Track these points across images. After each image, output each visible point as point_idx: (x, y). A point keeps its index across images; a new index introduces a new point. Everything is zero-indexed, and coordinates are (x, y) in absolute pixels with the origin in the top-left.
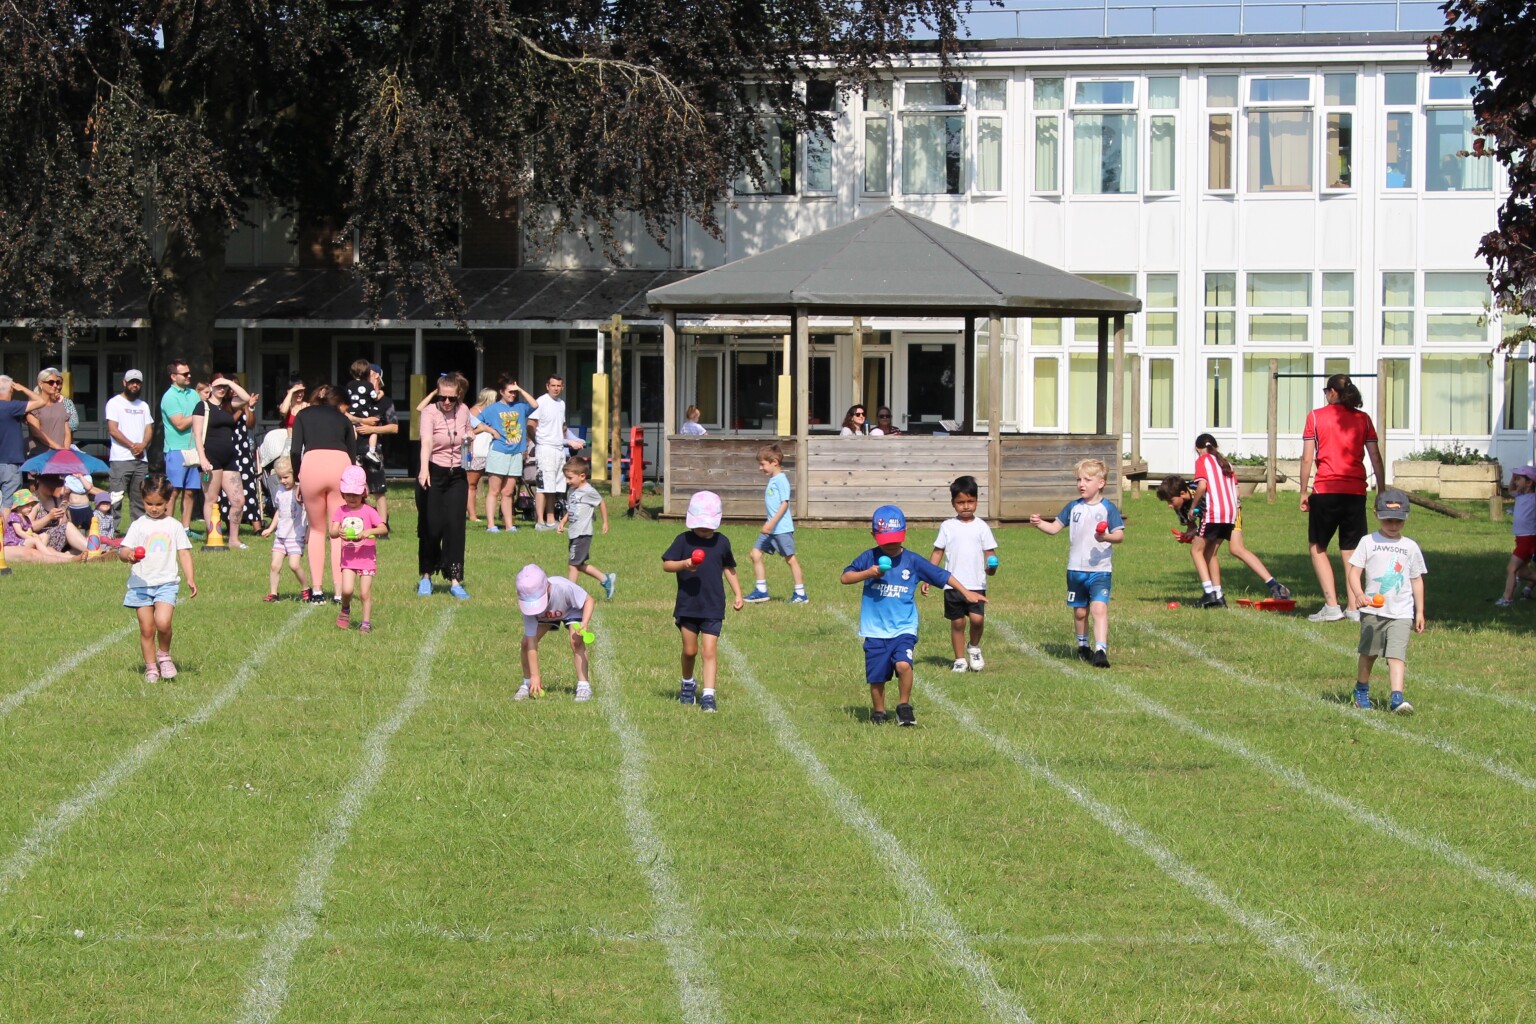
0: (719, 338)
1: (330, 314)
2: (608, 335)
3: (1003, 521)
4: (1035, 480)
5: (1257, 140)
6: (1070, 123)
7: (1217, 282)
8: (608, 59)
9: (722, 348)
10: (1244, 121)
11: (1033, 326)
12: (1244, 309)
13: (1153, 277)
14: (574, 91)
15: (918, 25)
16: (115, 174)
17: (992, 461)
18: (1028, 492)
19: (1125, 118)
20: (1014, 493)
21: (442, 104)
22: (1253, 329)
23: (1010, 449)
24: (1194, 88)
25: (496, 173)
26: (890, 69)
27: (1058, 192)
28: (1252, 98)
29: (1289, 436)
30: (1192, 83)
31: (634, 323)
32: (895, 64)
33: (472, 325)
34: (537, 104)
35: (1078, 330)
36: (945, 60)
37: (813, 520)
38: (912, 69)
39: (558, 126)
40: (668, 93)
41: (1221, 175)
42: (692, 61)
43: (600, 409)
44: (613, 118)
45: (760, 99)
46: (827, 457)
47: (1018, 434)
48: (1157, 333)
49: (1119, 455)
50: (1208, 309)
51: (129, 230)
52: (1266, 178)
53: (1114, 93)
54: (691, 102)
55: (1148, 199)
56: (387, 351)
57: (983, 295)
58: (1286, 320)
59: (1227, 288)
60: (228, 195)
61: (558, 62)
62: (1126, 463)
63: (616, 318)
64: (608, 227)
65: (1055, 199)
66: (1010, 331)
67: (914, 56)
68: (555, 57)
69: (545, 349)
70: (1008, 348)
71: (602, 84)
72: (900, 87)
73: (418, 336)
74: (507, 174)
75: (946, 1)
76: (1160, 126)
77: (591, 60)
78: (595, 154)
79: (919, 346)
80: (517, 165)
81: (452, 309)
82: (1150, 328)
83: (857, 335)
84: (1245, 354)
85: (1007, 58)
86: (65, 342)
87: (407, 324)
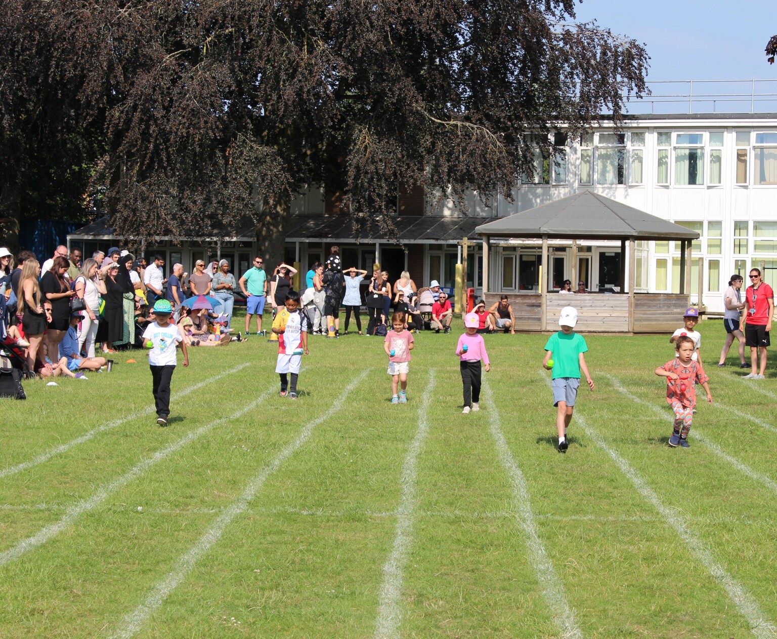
0: (514, 248)
1: (337, 236)
2: (462, 247)
3: (635, 333)
4: (650, 314)
5: (758, 162)
6: (673, 153)
7: (740, 226)
8: (463, 122)
9: (515, 253)
10: (753, 152)
11: (656, 245)
12: (752, 237)
13: (710, 223)
14: (447, 136)
15: (604, 108)
16: (239, 174)
17: (630, 305)
18: (646, 319)
19: (699, 151)
20: (640, 320)
21: (388, 142)
22: (756, 247)
23: (639, 300)
24: (730, 138)
25: (412, 174)
26: (592, 128)
27: (668, 184)
28: (757, 142)
30: (729, 135)
31: (474, 241)
32: (594, 125)
33: (402, 241)
34: (431, 142)
35: (676, 246)
36: (615, 123)
37: (549, 331)
38: (600, 127)
39: (441, 152)
40: (489, 137)
41: (742, 177)
43: (458, 279)
44: (464, 149)
45: (532, 141)
46: (555, 303)
47: (648, 293)
48: (712, 248)
49: (689, 303)
50: (736, 237)
51: (245, 199)
52: (762, 179)
53: (694, 139)
54: (500, 142)
55: (709, 187)
56: (364, 253)
57: (627, 231)
58: (771, 243)
59: (743, 229)
60: (289, 183)
61: (440, 123)
62: (696, 307)
63: (465, 239)
64: (461, 198)
65: (667, 187)
66: (646, 246)
67: (600, 121)
68: (439, 121)
69: (435, 253)
70: (644, 254)
71: (459, 133)
72: (596, 137)
73: (377, 246)
74: (417, 174)
75: (617, 97)
76: (714, 155)
77: (455, 122)
78: (456, 166)
79: (604, 253)
80: (421, 169)
81: (391, 234)
82: (709, 246)
83: (573, 248)
84: (752, 258)
85: (644, 123)
86: (219, 248)
87: (373, 241)
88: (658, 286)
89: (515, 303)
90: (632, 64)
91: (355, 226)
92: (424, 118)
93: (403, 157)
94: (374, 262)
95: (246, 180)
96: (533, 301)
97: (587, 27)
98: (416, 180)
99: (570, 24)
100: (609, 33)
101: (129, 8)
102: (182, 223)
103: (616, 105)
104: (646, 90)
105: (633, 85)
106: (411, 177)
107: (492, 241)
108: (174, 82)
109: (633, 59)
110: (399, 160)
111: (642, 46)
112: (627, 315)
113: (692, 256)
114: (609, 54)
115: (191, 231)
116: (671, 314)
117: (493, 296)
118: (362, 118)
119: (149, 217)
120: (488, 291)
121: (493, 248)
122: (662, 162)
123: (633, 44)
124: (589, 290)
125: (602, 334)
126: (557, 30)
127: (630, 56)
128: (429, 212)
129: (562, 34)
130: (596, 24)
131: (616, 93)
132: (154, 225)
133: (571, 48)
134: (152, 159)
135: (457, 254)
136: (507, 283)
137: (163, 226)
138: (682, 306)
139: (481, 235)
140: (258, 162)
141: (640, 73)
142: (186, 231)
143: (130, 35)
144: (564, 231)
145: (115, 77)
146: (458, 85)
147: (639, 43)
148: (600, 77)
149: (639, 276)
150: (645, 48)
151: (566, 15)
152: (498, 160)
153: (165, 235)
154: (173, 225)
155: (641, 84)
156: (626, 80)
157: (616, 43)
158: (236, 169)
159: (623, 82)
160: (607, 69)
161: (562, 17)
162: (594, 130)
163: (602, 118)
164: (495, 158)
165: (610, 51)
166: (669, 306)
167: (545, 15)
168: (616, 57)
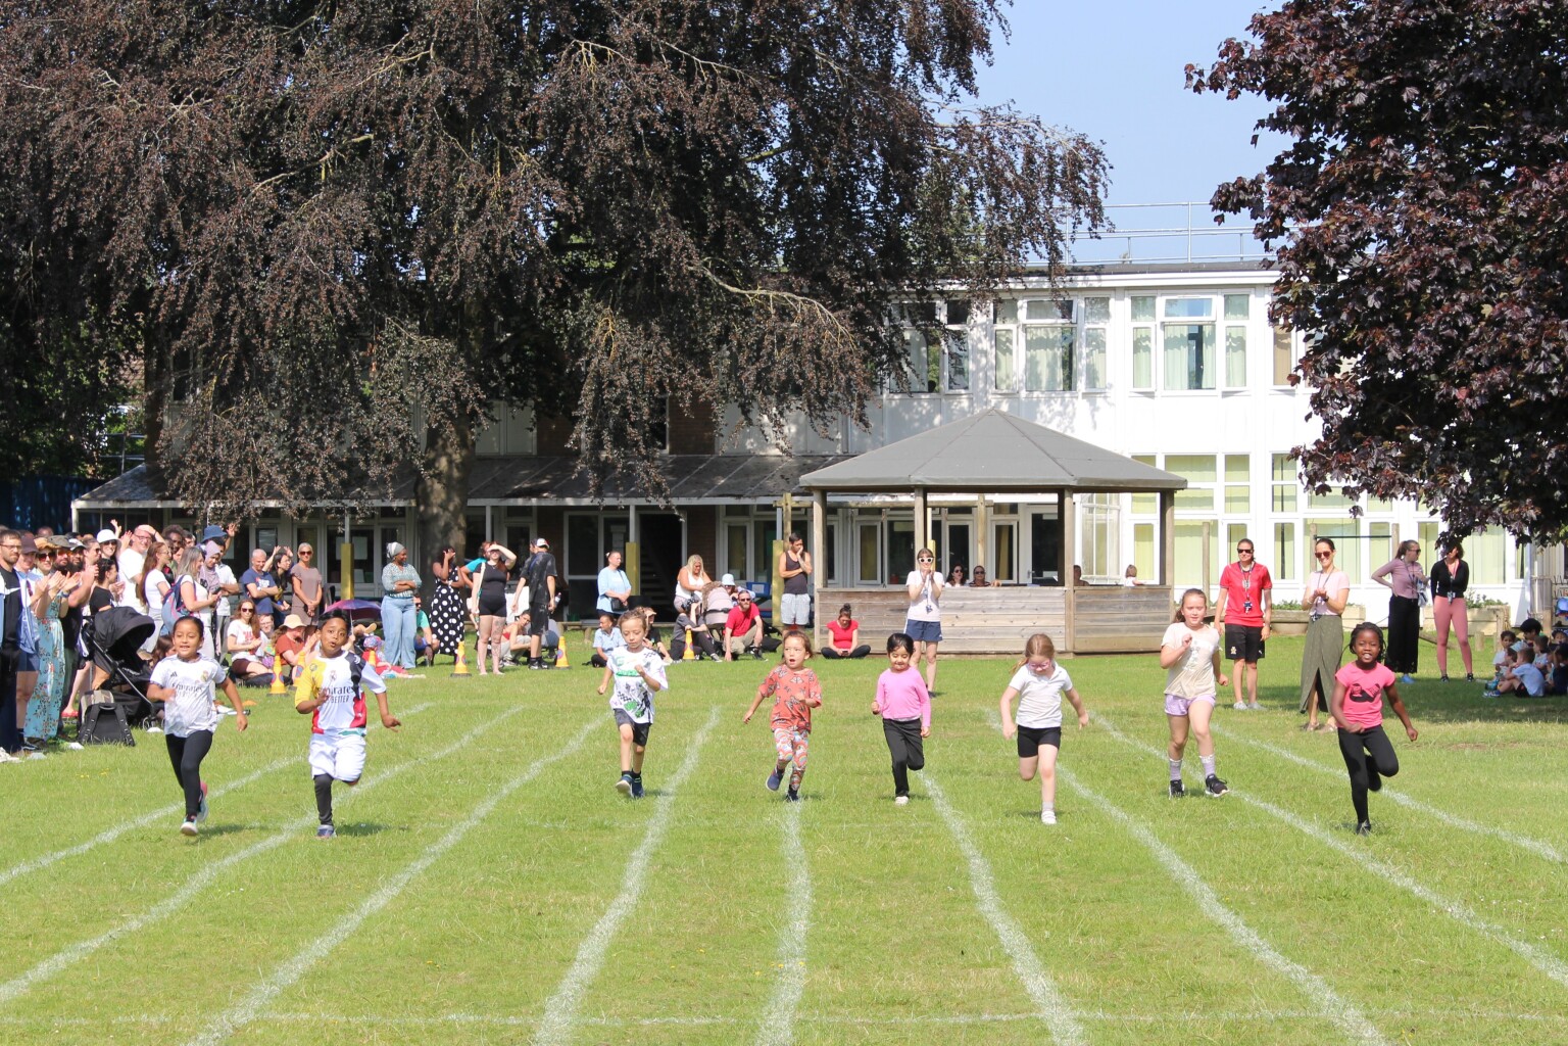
0: (878, 511)
1: (562, 494)
2: (784, 508)
3: (1077, 654)
4: (1101, 622)
6: (1160, 333)
7: (1282, 460)
8: (778, 289)
9: (879, 517)
11: (1133, 499)
13: (1230, 459)
14: (750, 316)
15: (1032, 256)
16: (390, 388)
17: (1068, 606)
18: (1097, 630)
19: (1207, 330)
20: (1086, 631)
21: (647, 328)
22: (1312, 499)
25: (689, 382)
26: (1010, 290)
27: (1152, 390)
30: (1259, 299)
32: (1012, 286)
33: (675, 502)
34: (723, 326)
35: (1150, 503)
36: (1054, 283)
38: (1026, 289)
39: (740, 346)
40: (825, 317)
42: (848, 290)
44: (782, 339)
45: (903, 318)
48: (1234, 504)
50: (1274, 483)
51: (403, 432)
53: (1197, 308)
54: (844, 326)
55: (1226, 394)
56: (607, 522)
57: (1058, 477)
59: (1289, 465)
60: (479, 401)
61: (738, 294)
63: (787, 496)
64: (778, 425)
65: (1150, 395)
67: (1026, 279)
68: (735, 290)
69: (738, 520)
70: (1111, 516)
71: (773, 311)
72: (1022, 303)
73: (632, 510)
74: (700, 383)
75: (1053, 236)
77: (764, 292)
78: (768, 370)
79: (1041, 515)
80: (707, 375)
81: (658, 490)
82: (1228, 500)
83: (981, 508)
84: (1305, 520)
85: (1108, 281)
86: (347, 520)
87: (623, 502)
90: (1079, 178)
91: (592, 479)
92: (710, 283)
93: (674, 354)
94: (626, 539)
95: (402, 398)
97: (999, 112)
98: (696, 394)
99: (969, 108)
100: (1038, 123)
101: (189, 102)
103: (1054, 250)
104: (1105, 223)
105: (1082, 213)
106: (691, 388)
107: (831, 499)
108: (270, 226)
109: (1081, 168)
110: (667, 360)
111: (1097, 145)
112: (1061, 624)
114: (1039, 160)
116: (1141, 619)
117: (833, 594)
118: (602, 284)
119: (239, 473)
120: (826, 585)
121: (840, 511)
122: (1139, 345)
123: (1082, 143)
124: (1015, 581)
127: (1076, 164)
128: (724, 447)
129: (953, 127)
130: (1014, 108)
131: (1053, 230)
132: (249, 486)
133: (970, 150)
134: (238, 362)
136: (868, 573)
137: (265, 486)
138: (1159, 607)
139: (808, 491)
140: (423, 368)
141: (1095, 193)
143: (194, 150)
144: (951, 480)
145: (169, 225)
146: (771, 224)
147: (1093, 140)
148: (1022, 201)
149: (1102, 555)
150: (1103, 149)
151: (961, 90)
152: (841, 358)
155: (1095, 211)
156: (1068, 205)
157: (1051, 141)
158: (383, 380)
159: (1063, 209)
160: (1036, 188)
161: (954, 94)
162: (1015, 295)
163: (1031, 273)
164: (836, 354)
165: (1041, 155)
166: (1136, 607)
167: (923, 93)
168: (1051, 165)
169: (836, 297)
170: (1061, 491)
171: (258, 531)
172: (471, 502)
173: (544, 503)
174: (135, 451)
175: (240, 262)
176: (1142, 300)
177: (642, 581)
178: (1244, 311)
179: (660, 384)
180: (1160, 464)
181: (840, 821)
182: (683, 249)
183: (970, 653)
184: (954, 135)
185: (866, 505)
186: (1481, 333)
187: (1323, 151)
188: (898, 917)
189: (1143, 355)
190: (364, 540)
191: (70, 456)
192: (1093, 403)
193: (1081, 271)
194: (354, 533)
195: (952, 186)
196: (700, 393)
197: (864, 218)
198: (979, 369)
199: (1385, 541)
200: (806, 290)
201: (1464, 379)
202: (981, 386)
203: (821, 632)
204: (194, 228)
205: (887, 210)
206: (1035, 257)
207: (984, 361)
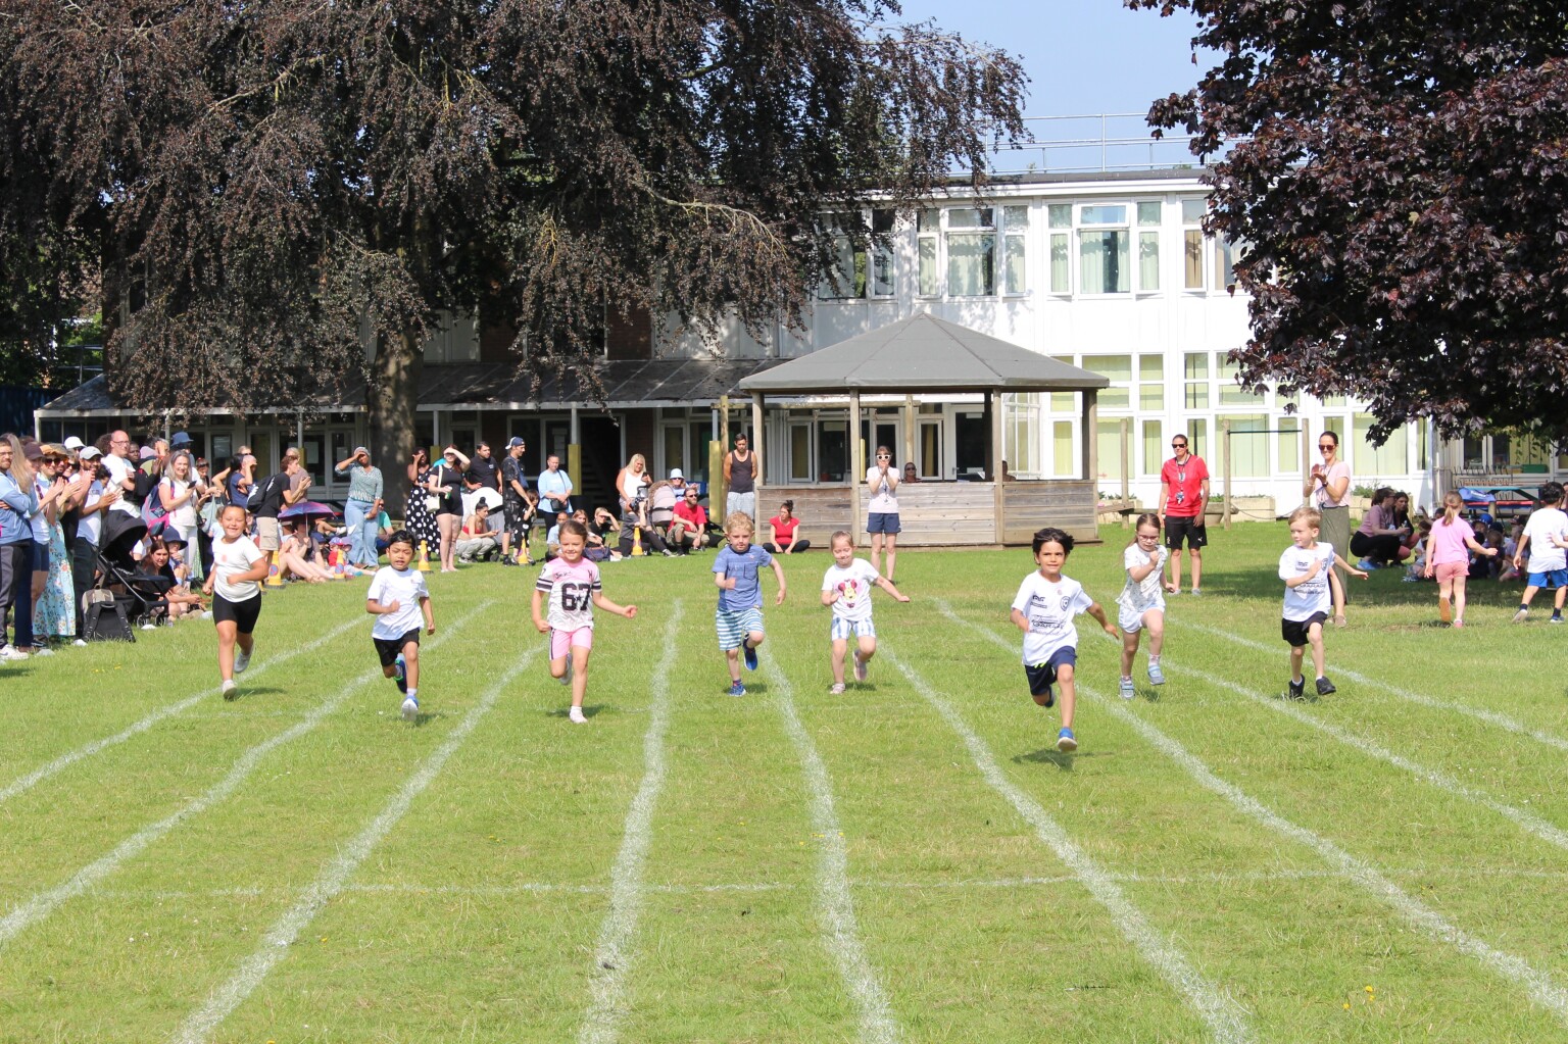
0: (809, 412)
1: (506, 399)
2: (719, 412)
3: (1007, 546)
4: (1031, 514)
5: (1221, 250)
6: (1077, 239)
7: (1193, 360)
8: (714, 202)
9: (811, 419)
11: (1053, 398)
12: (1215, 381)
13: (1144, 358)
14: (687, 227)
15: (955, 166)
17: (998, 500)
18: (1024, 523)
19: (1121, 236)
20: (1017, 525)
21: (588, 239)
22: (1223, 397)
23: (1011, 491)
24: (1172, 211)
25: (628, 291)
26: (934, 199)
27: (1069, 293)
29: (1251, 478)
30: (1171, 206)
32: (936, 195)
33: (613, 405)
34: (661, 237)
36: (977, 192)
38: (949, 199)
39: (676, 254)
41: (1195, 278)
42: (782, 201)
44: (717, 251)
45: (834, 226)
48: (1149, 402)
49: (1096, 495)
50: (1187, 381)
51: (351, 341)
53: (1111, 215)
54: (777, 236)
55: (1140, 297)
56: (550, 426)
57: (987, 378)
59: (1200, 365)
60: (423, 312)
61: (675, 206)
63: (724, 398)
65: (1068, 298)
66: (1034, 402)
67: (949, 189)
68: (673, 202)
69: (674, 422)
70: (1032, 415)
71: (708, 222)
72: (944, 212)
73: (574, 413)
74: (639, 292)
75: (975, 148)
76: (1147, 242)
77: (700, 204)
78: (703, 278)
79: (964, 415)
80: (646, 283)
81: (596, 393)
82: (1143, 398)
83: (909, 408)
84: (1217, 416)
85: (1026, 190)
86: (300, 424)
87: (562, 406)
88: (1057, 468)
89: (809, 503)
90: (1000, 92)
91: (536, 382)
92: (648, 196)
93: (614, 263)
94: (568, 441)
95: (350, 309)
96: (838, 498)
97: (921, 29)
98: (634, 302)
99: (892, 26)
100: (959, 40)
101: (148, 25)
102: (245, 383)
103: (976, 160)
104: (1025, 134)
105: (1003, 124)
106: (629, 296)
107: (767, 401)
108: (227, 145)
109: (1001, 83)
110: (608, 270)
111: (1015, 60)
112: (993, 516)
113: (1099, 415)
114: (960, 75)
115: (262, 395)
116: (1066, 512)
117: (773, 491)
118: (545, 196)
119: (190, 374)
120: (765, 483)
121: (772, 412)
122: (1057, 253)
123: (1001, 58)
124: (940, 477)
125: (952, 549)
126: (870, 36)
127: (996, 78)
128: (662, 351)
129: (878, 44)
130: (936, 25)
131: (975, 141)
132: (199, 387)
133: (895, 66)
135: (710, 425)
136: (799, 471)
137: (215, 388)
138: (1084, 500)
139: (748, 393)
140: (371, 280)
141: (1013, 105)
142: (252, 395)
143: (154, 70)
144: (885, 381)
146: (704, 137)
147: (1011, 55)
148: (944, 114)
149: (1024, 452)
150: (1021, 63)
151: (885, 9)
152: (774, 267)
153: (218, 405)
154: (231, 384)
155: (1015, 122)
156: (989, 117)
157: (972, 56)
158: (333, 291)
159: (984, 121)
160: (957, 101)
161: (878, 13)
162: (937, 204)
163: (952, 183)
164: (770, 264)
165: (962, 70)
166: (1062, 500)
167: (848, 12)
168: (972, 80)
169: (769, 210)
170: (988, 391)
171: (212, 437)
172: (420, 408)
173: (488, 407)
174: (93, 362)
175: (198, 178)
176: (1059, 208)
177: (584, 481)
178: (1156, 218)
179: (600, 292)
180: (1078, 363)
181: (832, 704)
182: (627, 165)
183: (905, 547)
184: (877, 53)
185: (800, 406)
186: (1409, 238)
187: (1252, 66)
188: (914, 790)
189: (1060, 263)
190: (315, 445)
191: (28, 367)
192: (1011, 308)
193: (1001, 181)
194: (306, 438)
195: (878, 101)
196: (638, 301)
197: (795, 131)
198: (902, 275)
199: (1294, 434)
200: (740, 202)
201: (1394, 283)
202: (905, 290)
203: (762, 527)
204: (152, 146)
205: (817, 124)
206: (958, 167)
207: (907, 267)
